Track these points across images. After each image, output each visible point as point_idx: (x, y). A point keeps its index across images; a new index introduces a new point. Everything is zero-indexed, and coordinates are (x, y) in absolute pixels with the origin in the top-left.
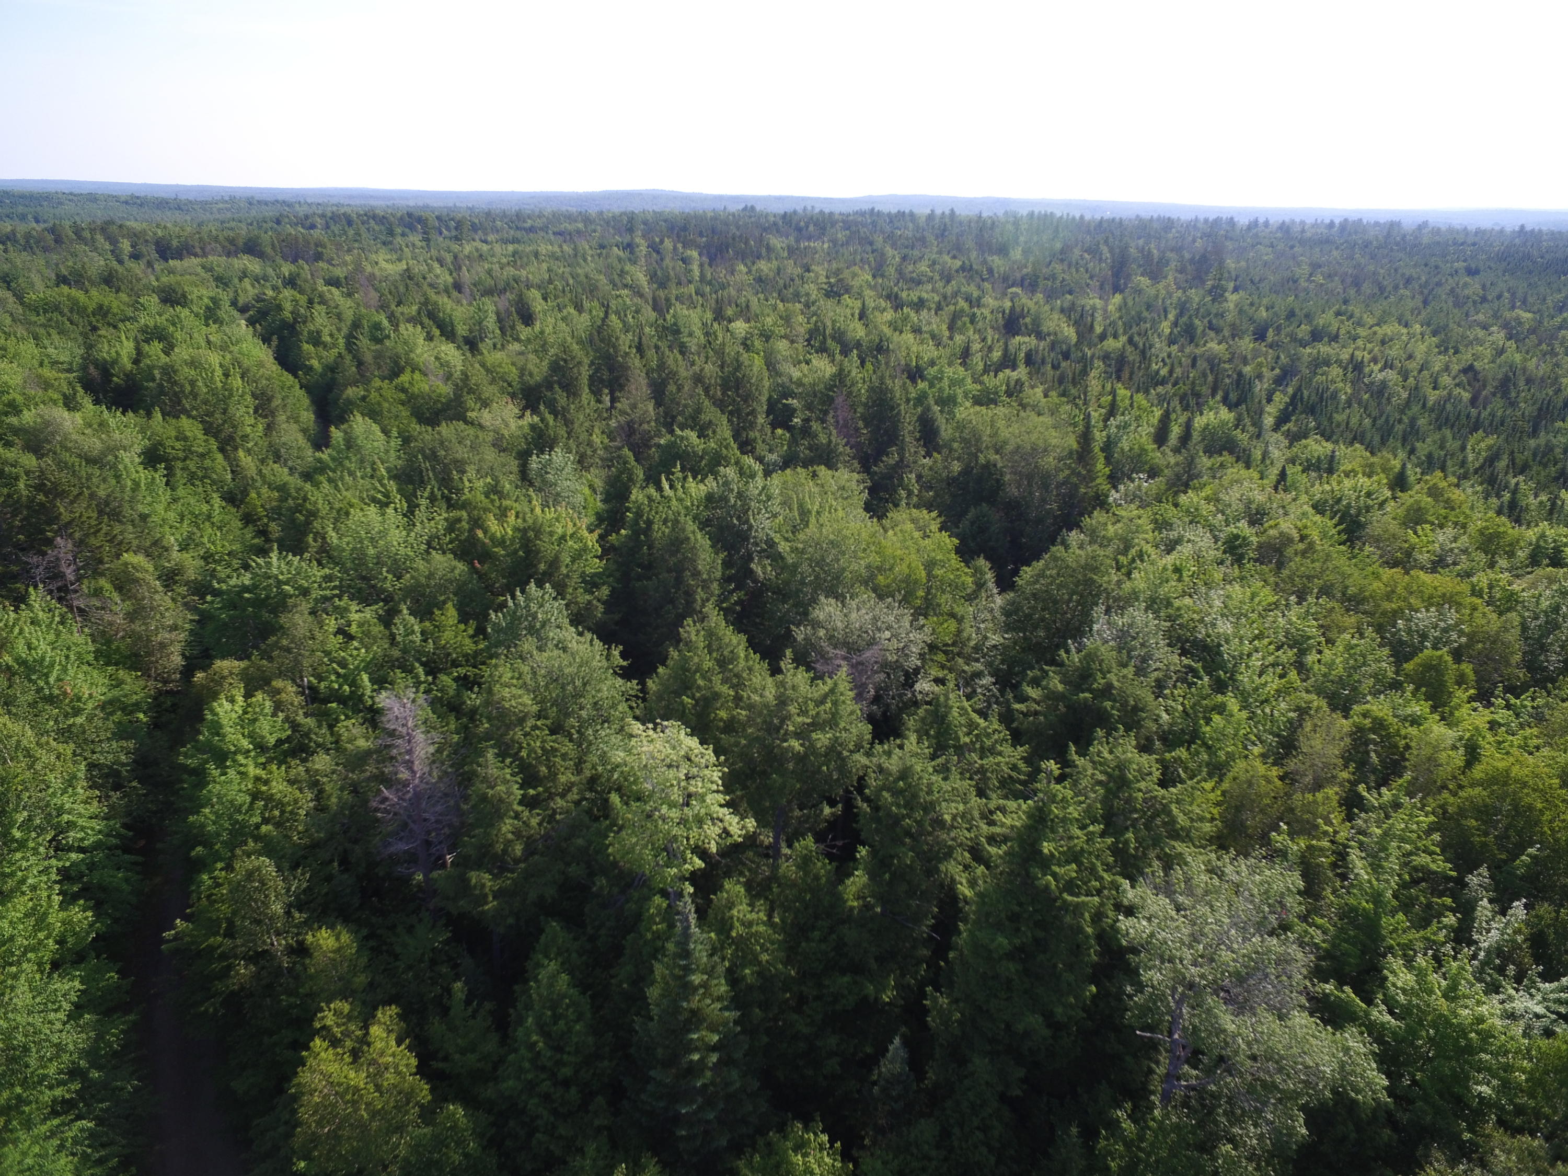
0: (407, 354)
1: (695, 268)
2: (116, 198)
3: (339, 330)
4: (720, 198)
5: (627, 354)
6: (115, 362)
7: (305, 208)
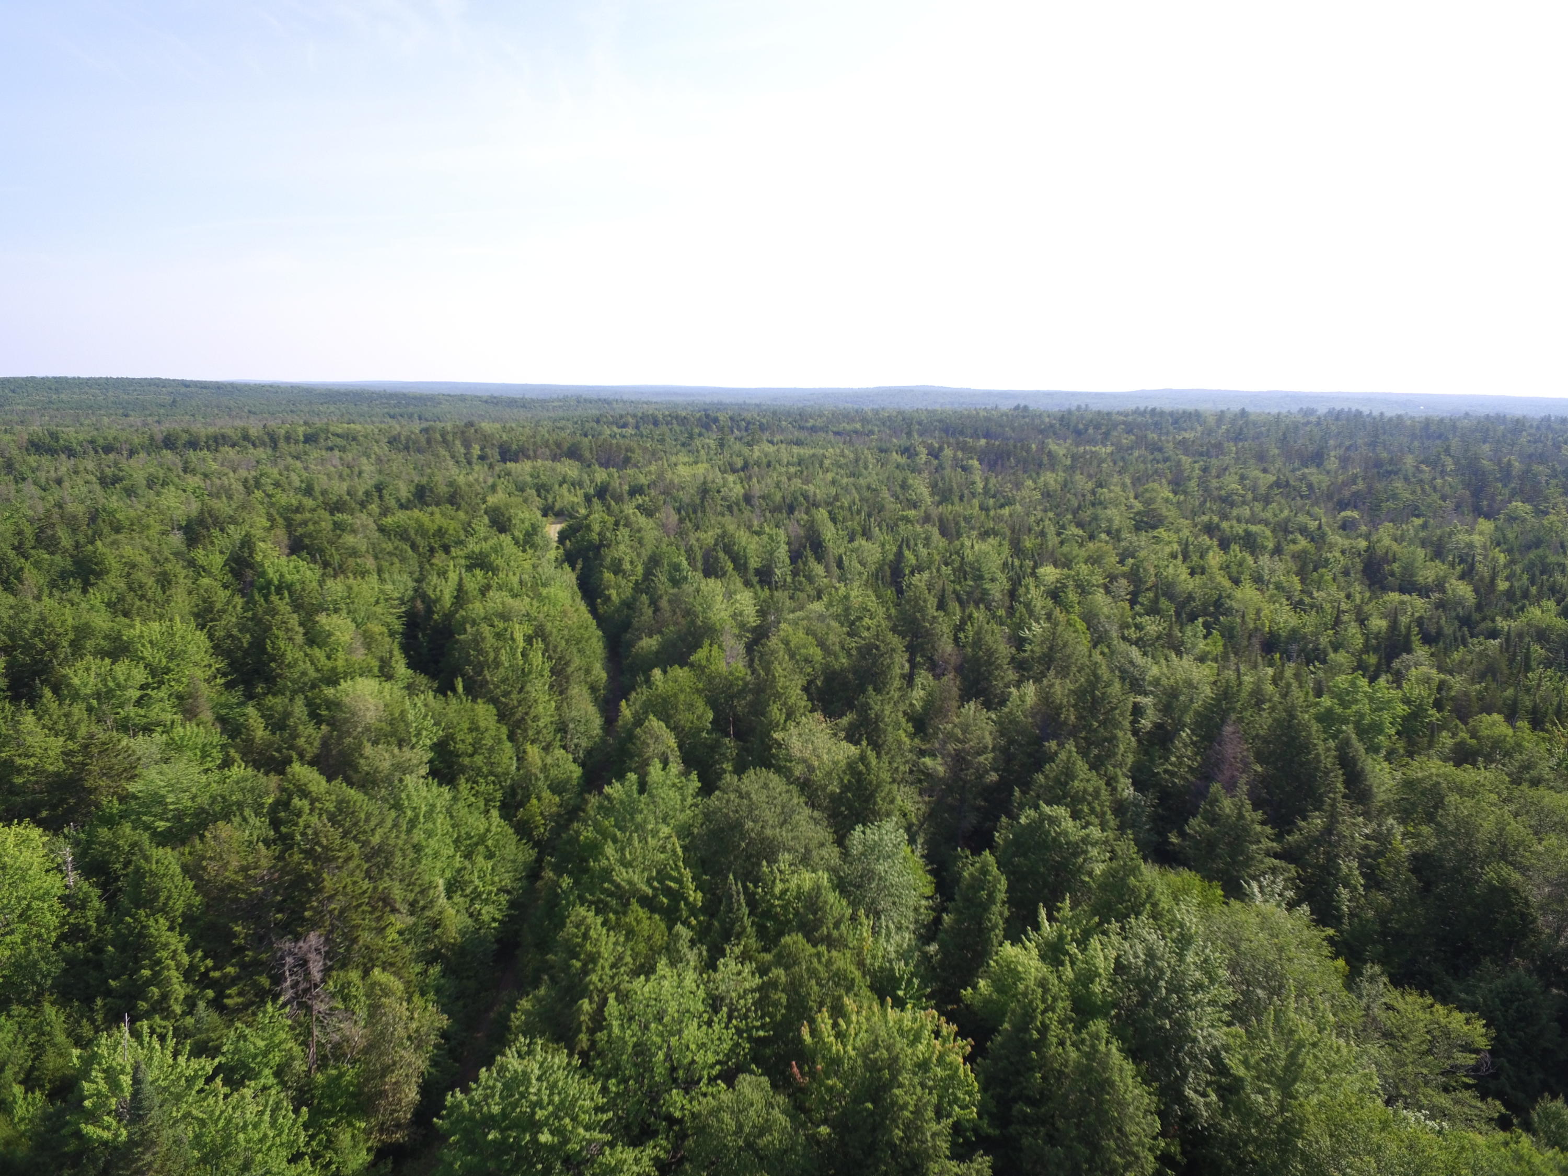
0: (704, 612)
1: (978, 478)
3: (639, 555)
4: (989, 394)
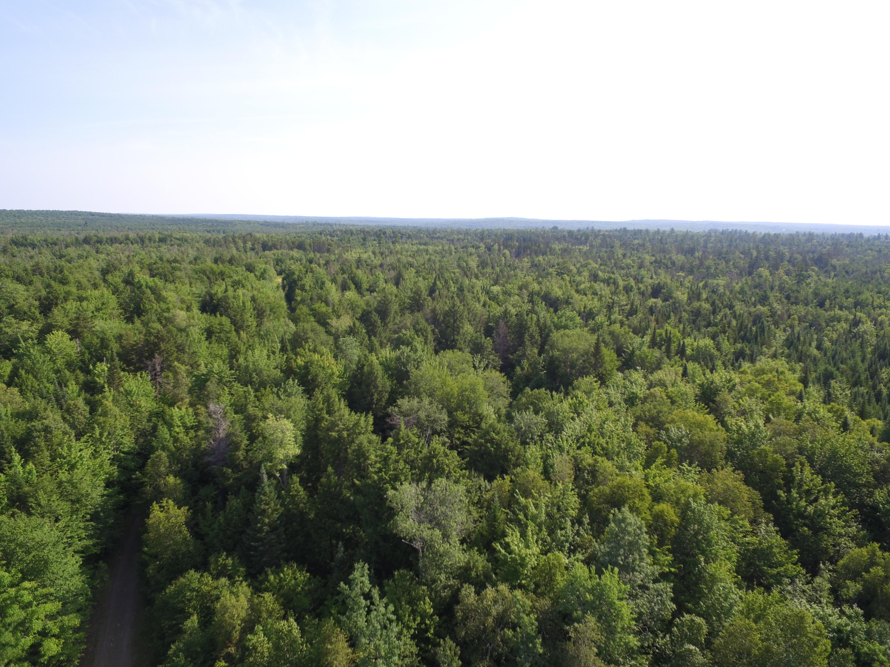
2: (258, 223)
5: (425, 299)
6: (216, 294)
7: (338, 227)
